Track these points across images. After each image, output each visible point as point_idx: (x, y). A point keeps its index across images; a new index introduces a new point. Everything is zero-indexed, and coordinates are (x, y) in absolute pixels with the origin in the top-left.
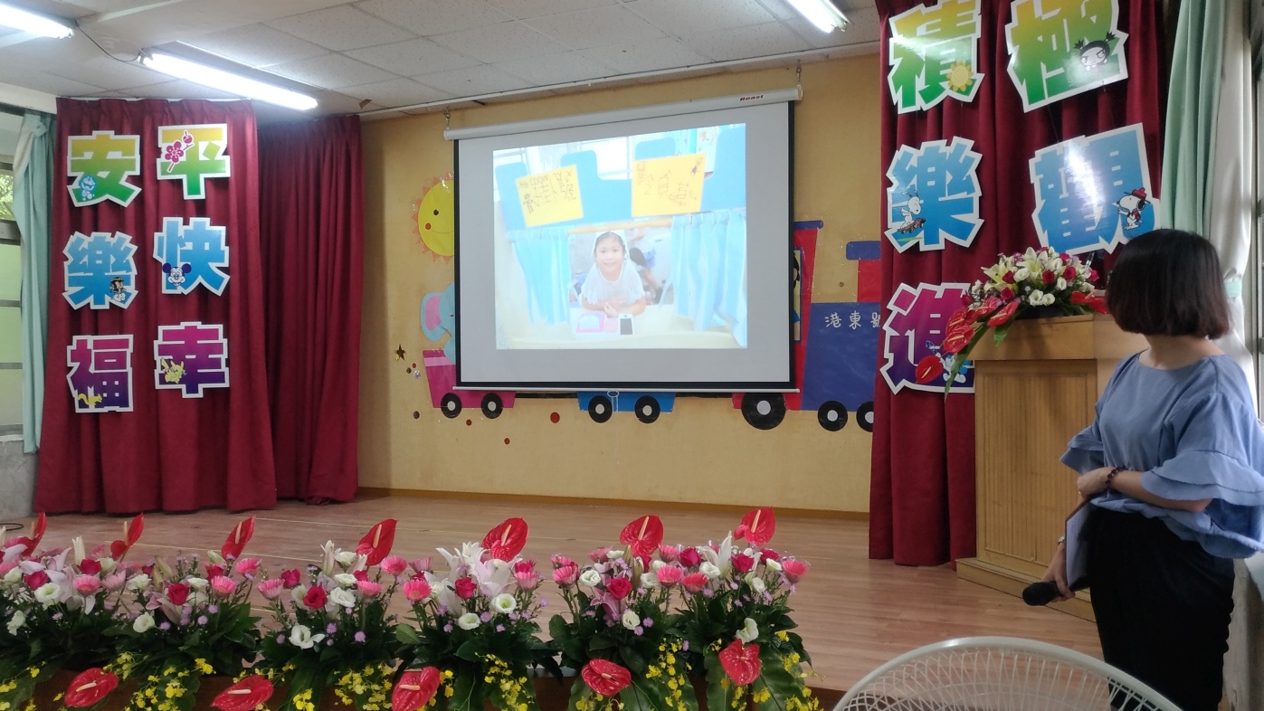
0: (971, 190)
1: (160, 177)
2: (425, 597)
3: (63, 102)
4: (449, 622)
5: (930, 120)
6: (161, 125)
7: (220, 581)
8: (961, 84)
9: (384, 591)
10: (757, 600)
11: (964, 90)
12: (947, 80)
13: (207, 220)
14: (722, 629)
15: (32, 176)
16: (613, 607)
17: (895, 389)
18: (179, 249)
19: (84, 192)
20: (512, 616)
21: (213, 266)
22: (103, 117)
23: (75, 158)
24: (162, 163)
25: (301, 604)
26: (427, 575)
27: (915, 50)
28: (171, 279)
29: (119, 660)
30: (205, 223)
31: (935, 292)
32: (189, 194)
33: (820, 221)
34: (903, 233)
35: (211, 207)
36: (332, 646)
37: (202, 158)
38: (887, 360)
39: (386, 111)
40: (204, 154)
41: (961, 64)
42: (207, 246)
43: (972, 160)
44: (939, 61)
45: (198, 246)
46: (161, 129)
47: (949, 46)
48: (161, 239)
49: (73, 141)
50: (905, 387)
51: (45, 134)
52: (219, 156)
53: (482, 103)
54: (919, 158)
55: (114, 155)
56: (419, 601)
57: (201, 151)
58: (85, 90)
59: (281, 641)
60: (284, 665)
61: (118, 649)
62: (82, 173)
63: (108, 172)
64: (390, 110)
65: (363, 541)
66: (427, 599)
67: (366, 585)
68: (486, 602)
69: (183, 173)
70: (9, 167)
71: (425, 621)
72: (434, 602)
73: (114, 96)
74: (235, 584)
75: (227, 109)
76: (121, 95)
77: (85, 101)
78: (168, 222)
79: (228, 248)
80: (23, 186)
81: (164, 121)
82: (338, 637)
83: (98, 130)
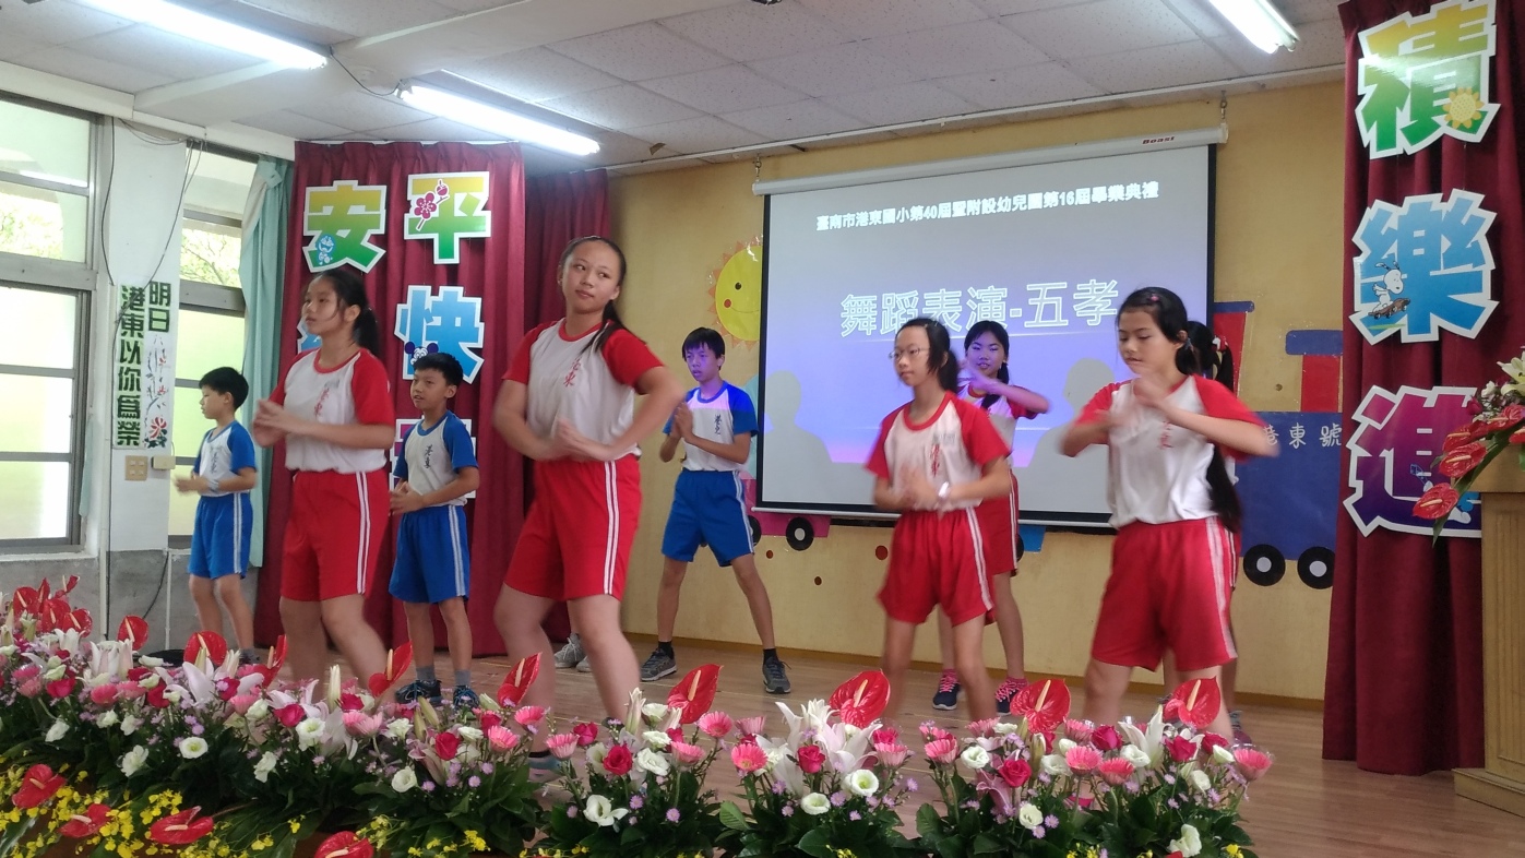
0: (1482, 262)
1: (407, 236)
2: (759, 767)
3: (303, 147)
4: (788, 803)
5: (1419, 169)
6: (412, 173)
7: (498, 734)
8: (1466, 119)
9: (705, 754)
10: (1199, 800)
11: (1469, 125)
12: (1445, 113)
13: (460, 290)
14: (1152, 837)
15: (263, 235)
16: (1005, 797)
17: (1366, 530)
18: (425, 324)
19: (321, 258)
20: (872, 801)
21: (464, 346)
22: (345, 164)
23: (312, 214)
24: (410, 219)
25: (599, 768)
26: (760, 740)
27: (1396, 74)
29: (374, 825)
30: (457, 293)
31: (1424, 399)
32: (440, 257)
33: (1250, 302)
34: (1376, 318)
35: (464, 274)
36: (635, 826)
37: (458, 213)
38: (1353, 490)
39: (680, 158)
40: (460, 209)
41: (1465, 91)
42: (458, 322)
43: (1482, 220)
44: (1431, 88)
45: (448, 322)
46: (411, 178)
47: (1447, 68)
48: (405, 312)
49: (311, 193)
50: (1379, 526)
51: (279, 184)
52: (478, 212)
53: (802, 149)
54: (1401, 218)
55: (357, 210)
56: (751, 773)
57: (457, 205)
58: (329, 132)
59: (572, 812)
60: (574, 847)
61: (372, 810)
62: (320, 232)
63: (349, 231)
64: (687, 157)
65: (675, 691)
66: (761, 771)
67: (682, 747)
68: (836, 779)
69: (435, 232)
70: (237, 223)
71: (757, 800)
72: (767, 775)
73: (359, 138)
74: (516, 737)
75: (490, 154)
76: (368, 137)
77: (326, 145)
78: (414, 292)
79: (483, 324)
80: (251, 246)
81: (416, 169)
82: (644, 814)
83: (340, 179)
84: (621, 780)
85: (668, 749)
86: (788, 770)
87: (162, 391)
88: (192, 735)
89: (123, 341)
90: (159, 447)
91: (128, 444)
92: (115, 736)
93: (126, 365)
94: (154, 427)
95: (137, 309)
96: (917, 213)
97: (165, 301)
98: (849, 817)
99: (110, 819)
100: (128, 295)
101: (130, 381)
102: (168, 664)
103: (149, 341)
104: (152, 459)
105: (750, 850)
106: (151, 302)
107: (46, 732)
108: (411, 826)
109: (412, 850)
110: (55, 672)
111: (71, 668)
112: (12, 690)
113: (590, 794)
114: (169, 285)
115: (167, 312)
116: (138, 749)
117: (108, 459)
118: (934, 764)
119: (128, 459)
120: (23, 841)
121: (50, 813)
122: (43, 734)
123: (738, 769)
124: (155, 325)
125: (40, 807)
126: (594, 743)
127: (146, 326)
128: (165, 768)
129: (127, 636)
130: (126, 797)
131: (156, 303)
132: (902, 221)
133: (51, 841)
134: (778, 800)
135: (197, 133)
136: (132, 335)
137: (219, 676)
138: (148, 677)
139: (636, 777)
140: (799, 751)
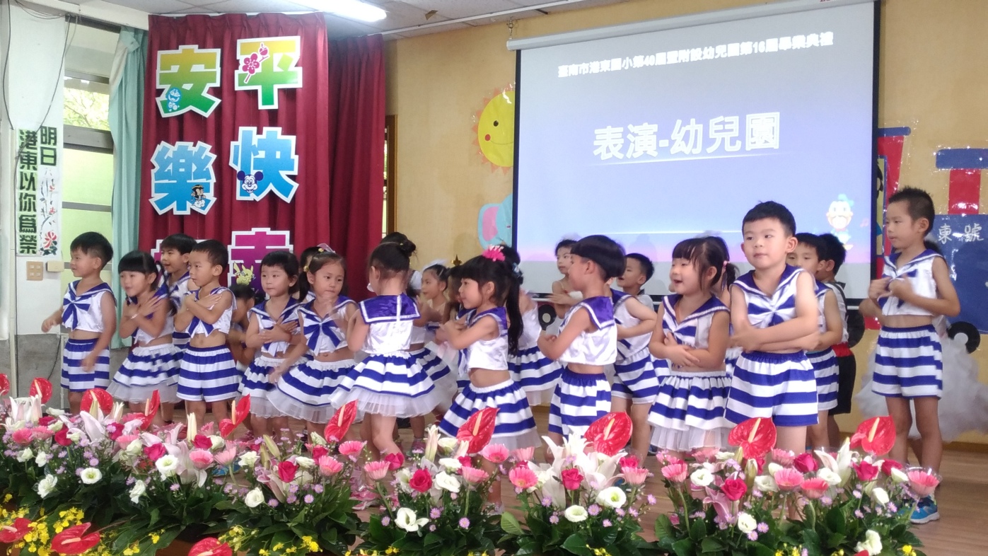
1: (237, 88)
2: (531, 485)
3: (155, 20)
6: (240, 38)
7: (326, 463)
13: (279, 130)
15: (125, 90)
16: (724, 506)
18: (253, 157)
19: (170, 105)
20: (620, 512)
21: (284, 174)
22: (188, 32)
23: (163, 72)
24: (239, 75)
25: (405, 487)
26: (530, 465)
28: (245, 186)
29: (230, 532)
30: (276, 132)
32: (264, 104)
33: (908, 128)
35: (282, 117)
36: (435, 532)
37: (276, 69)
39: (448, 23)
40: (278, 66)
42: (278, 155)
45: (270, 155)
46: (239, 42)
48: (237, 147)
49: (162, 55)
51: (137, 49)
52: (292, 68)
53: (544, 12)
55: (198, 68)
57: (276, 63)
58: (174, 7)
59: (385, 522)
60: (387, 548)
61: (231, 522)
62: (169, 86)
63: (192, 85)
64: (453, 21)
66: (533, 489)
67: (470, 471)
68: (592, 495)
69: (258, 84)
70: (104, 80)
71: (529, 512)
72: (537, 492)
73: (198, 11)
74: (340, 465)
75: (300, 21)
76: (205, 11)
77: (172, 17)
78: (243, 131)
79: (297, 156)
80: (117, 98)
81: (243, 34)
82: (441, 522)
83: (184, 44)
84: (423, 497)
85: (459, 473)
86: (554, 488)
87: (52, 212)
88: (89, 466)
89: (22, 173)
90: (52, 255)
91: (28, 252)
92: (31, 468)
93: (24, 191)
94: (47, 239)
95: (32, 148)
96: (639, 61)
97: (53, 141)
98: (602, 525)
99: (31, 529)
100: (24, 137)
101: (28, 204)
102: (68, 414)
103: (42, 172)
104: (47, 264)
105: (525, 549)
106: (42, 143)
108: (260, 534)
109: (262, 551)
113: (398, 508)
114: (55, 129)
115: (55, 150)
116: (49, 477)
117: (14, 263)
118: (669, 483)
123: (515, 487)
124: (46, 160)
126: (401, 468)
127: (39, 161)
128: (69, 492)
129: (37, 393)
130: (42, 513)
131: (45, 143)
132: (627, 68)
134: (546, 512)
135: (73, 9)
136: (29, 168)
137: (108, 421)
138: (54, 423)
139: (435, 494)
140: (562, 473)
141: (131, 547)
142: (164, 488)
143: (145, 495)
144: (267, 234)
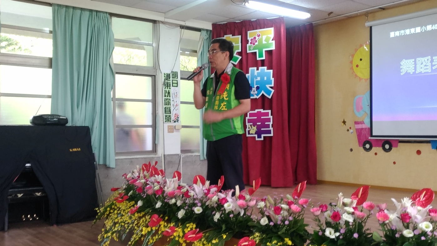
1: (248, 52)
2: (387, 220)
3: (214, 25)
4: (398, 233)
6: (249, 31)
7: (294, 207)
9: (366, 216)
13: (266, 68)
15: (203, 55)
18: (255, 80)
20: (430, 234)
21: (268, 86)
22: (228, 29)
24: (249, 46)
25: (330, 220)
26: (386, 211)
29: (255, 236)
30: (265, 69)
32: (259, 57)
35: (266, 63)
36: (342, 239)
37: (264, 42)
39: (338, 17)
40: (265, 41)
42: (265, 78)
45: (262, 78)
48: (249, 76)
51: (208, 38)
52: (271, 41)
53: (383, 9)
56: (384, 222)
57: (264, 40)
58: (222, 20)
59: (320, 234)
61: (254, 231)
64: (341, 16)
65: (353, 195)
66: (387, 222)
67: (358, 213)
68: (415, 225)
69: (257, 49)
70: (196, 52)
71: (386, 232)
72: (389, 224)
73: (232, 21)
74: (299, 209)
75: (274, 21)
76: (234, 20)
77: (221, 24)
78: (251, 70)
79: (273, 78)
80: (200, 59)
81: (250, 29)
82: (345, 234)
83: (226, 35)
84: (337, 223)
85: (353, 214)
86: (397, 221)
87: (177, 105)
88: (197, 206)
89: (165, 90)
90: (177, 123)
91: (168, 122)
92: (175, 207)
93: (166, 98)
94: (175, 116)
95: (169, 80)
96: (429, 28)
97: (176, 77)
98: (421, 239)
100: (166, 76)
101: (167, 103)
102: (188, 185)
103: (172, 90)
104: (175, 126)
106: (172, 78)
107: (156, 205)
108: (267, 236)
109: (268, 244)
110: (157, 187)
111: (162, 186)
112: (145, 193)
113: (326, 228)
114: (177, 72)
115: (177, 81)
116: (182, 210)
117: (163, 126)
119: (168, 126)
120: (152, 237)
121: (159, 229)
122: (154, 206)
123: (379, 220)
124: (174, 85)
125: (156, 227)
126: (326, 211)
127: (171, 85)
128: (190, 217)
129: (176, 177)
130: (180, 225)
131: (174, 78)
132: (423, 31)
133: (160, 237)
134: (393, 232)
135: (183, 23)
136: (167, 88)
137: (204, 188)
138: (183, 189)
139: (342, 222)
140: (401, 215)
141: (215, 239)
142: (227, 216)
143: (220, 218)
144: (262, 112)
